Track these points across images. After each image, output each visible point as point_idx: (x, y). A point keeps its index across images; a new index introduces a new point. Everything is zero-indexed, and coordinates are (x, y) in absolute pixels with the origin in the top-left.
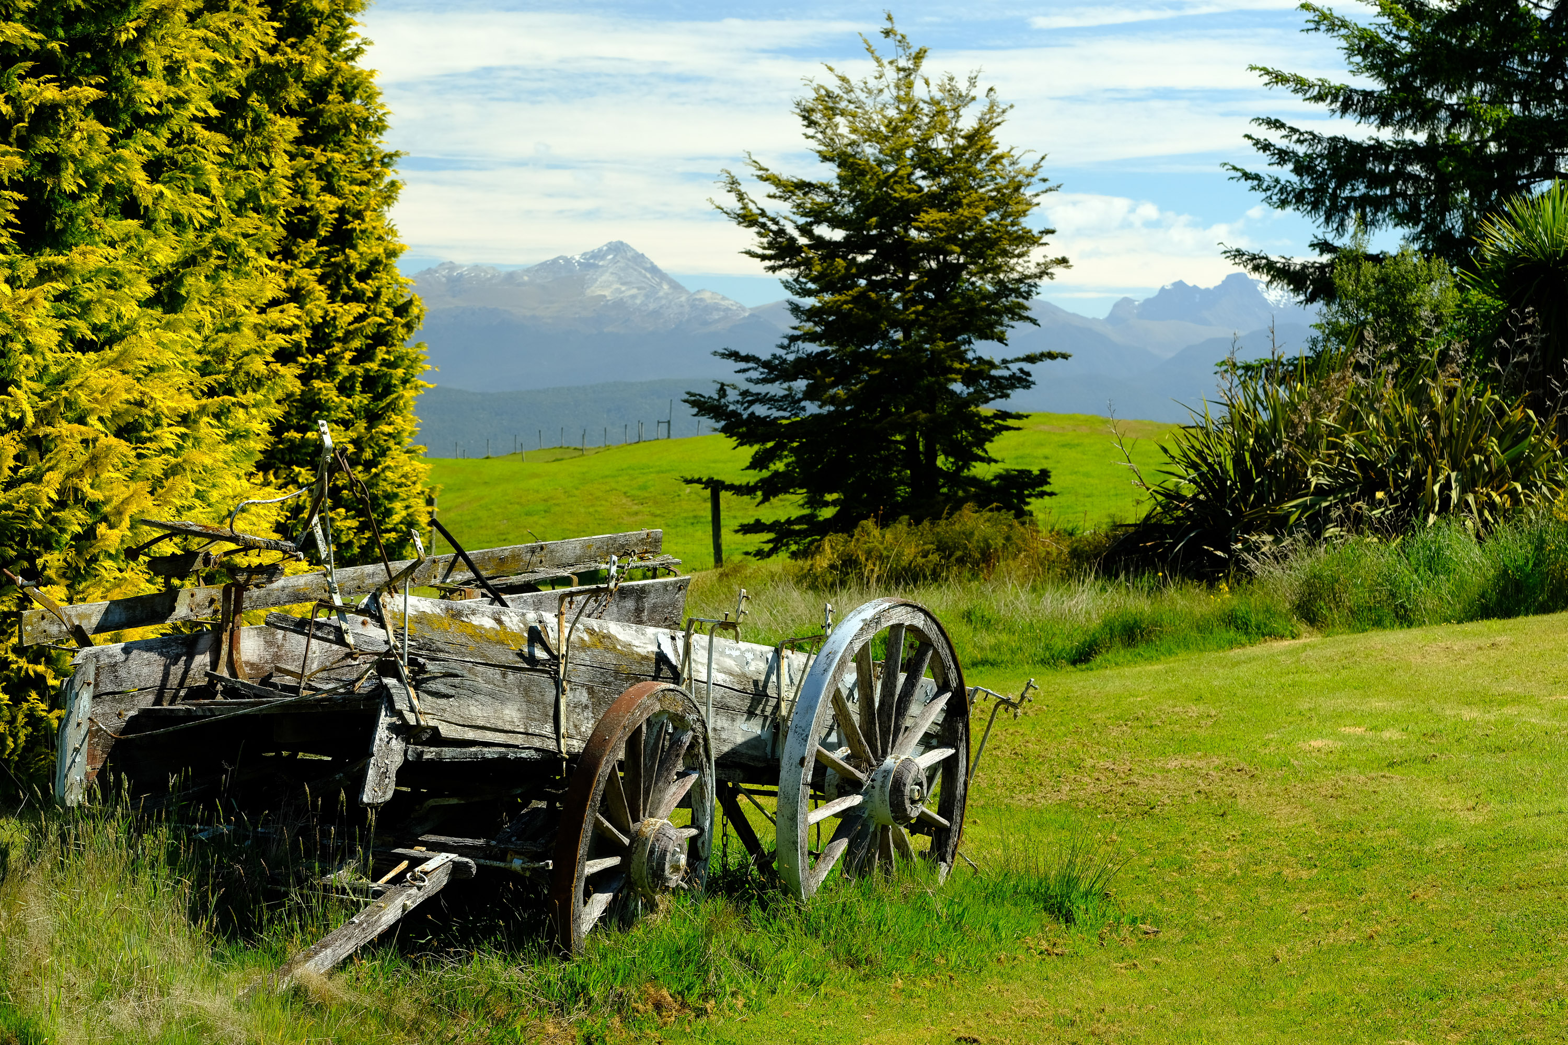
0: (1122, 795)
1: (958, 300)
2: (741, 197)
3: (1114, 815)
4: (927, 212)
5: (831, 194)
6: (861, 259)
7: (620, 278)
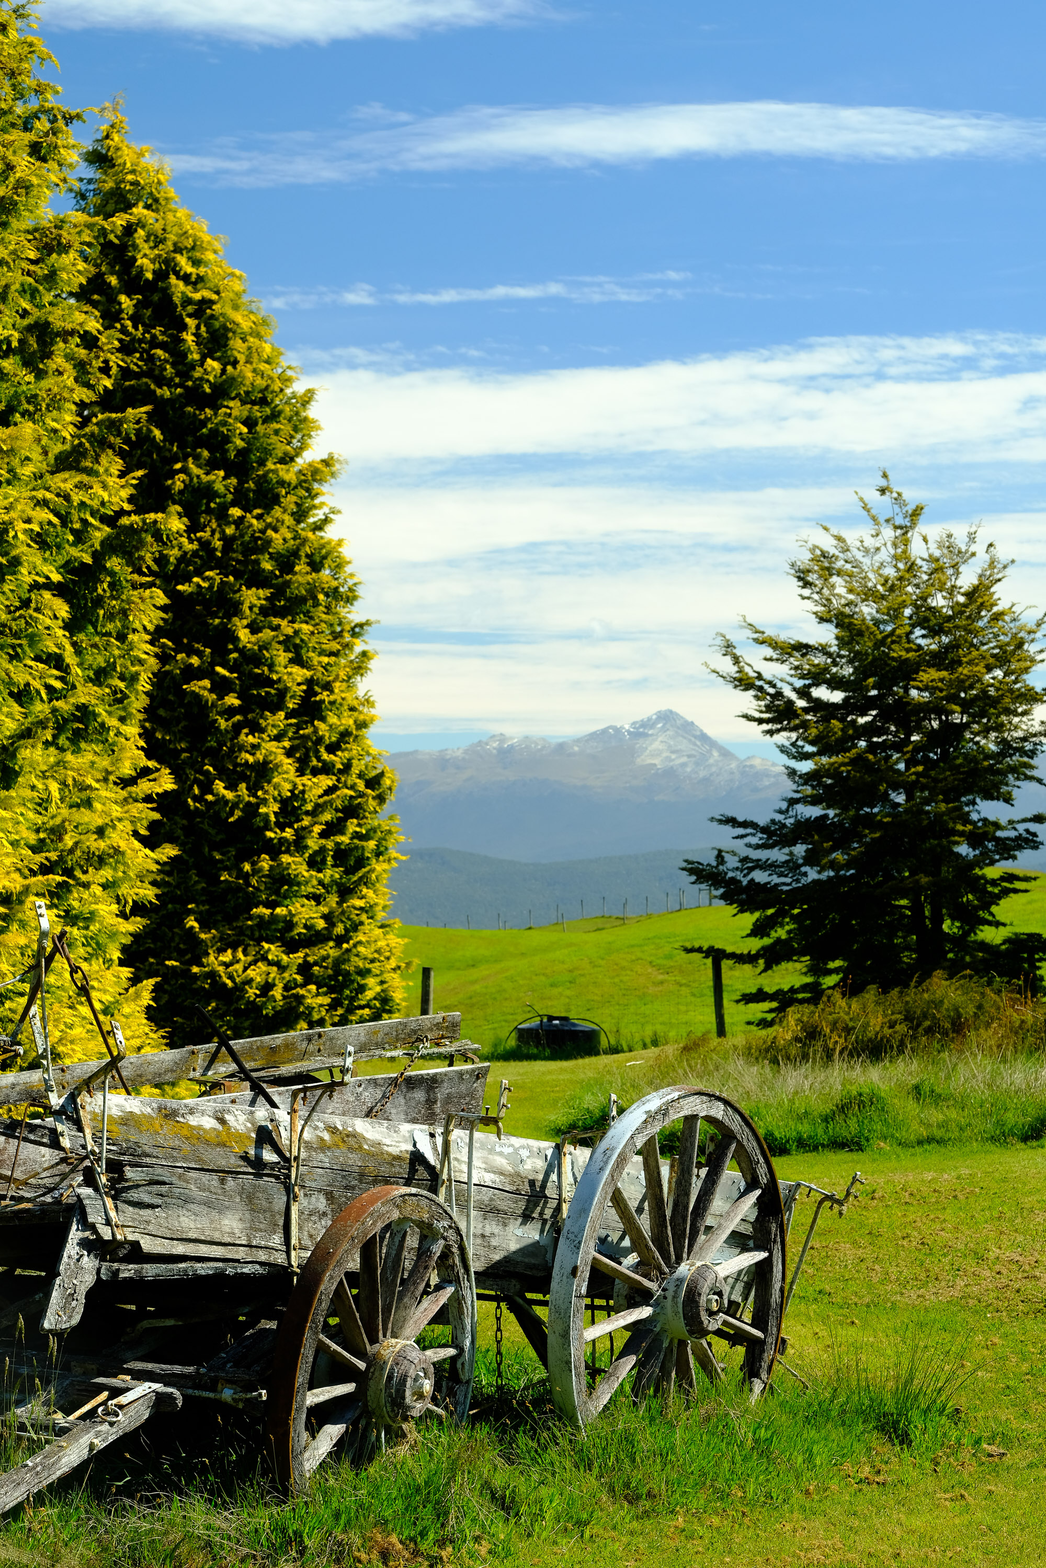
0: (1018, 1291)
1: (959, 761)
2: (736, 660)
3: (1004, 1314)
4: (924, 671)
5: (829, 655)
6: (862, 720)
7: (670, 746)
